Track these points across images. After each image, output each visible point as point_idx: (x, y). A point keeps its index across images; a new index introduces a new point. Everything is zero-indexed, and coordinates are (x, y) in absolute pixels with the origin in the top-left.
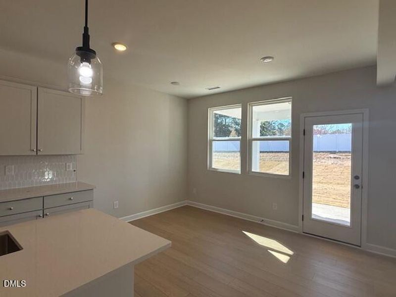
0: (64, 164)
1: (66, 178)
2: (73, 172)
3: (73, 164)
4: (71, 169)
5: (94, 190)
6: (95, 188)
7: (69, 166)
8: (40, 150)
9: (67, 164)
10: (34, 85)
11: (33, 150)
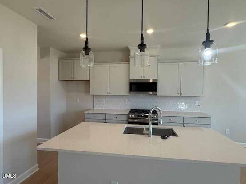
0: (193, 101)
1: (194, 110)
2: (199, 106)
3: (198, 102)
4: (197, 104)
5: (211, 118)
6: (212, 117)
7: (196, 102)
8: (182, 94)
9: (195, 102)
10: (179, 62)
11: (179, 94)
